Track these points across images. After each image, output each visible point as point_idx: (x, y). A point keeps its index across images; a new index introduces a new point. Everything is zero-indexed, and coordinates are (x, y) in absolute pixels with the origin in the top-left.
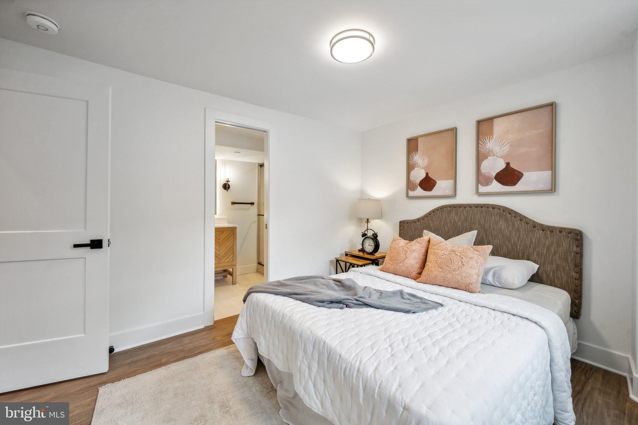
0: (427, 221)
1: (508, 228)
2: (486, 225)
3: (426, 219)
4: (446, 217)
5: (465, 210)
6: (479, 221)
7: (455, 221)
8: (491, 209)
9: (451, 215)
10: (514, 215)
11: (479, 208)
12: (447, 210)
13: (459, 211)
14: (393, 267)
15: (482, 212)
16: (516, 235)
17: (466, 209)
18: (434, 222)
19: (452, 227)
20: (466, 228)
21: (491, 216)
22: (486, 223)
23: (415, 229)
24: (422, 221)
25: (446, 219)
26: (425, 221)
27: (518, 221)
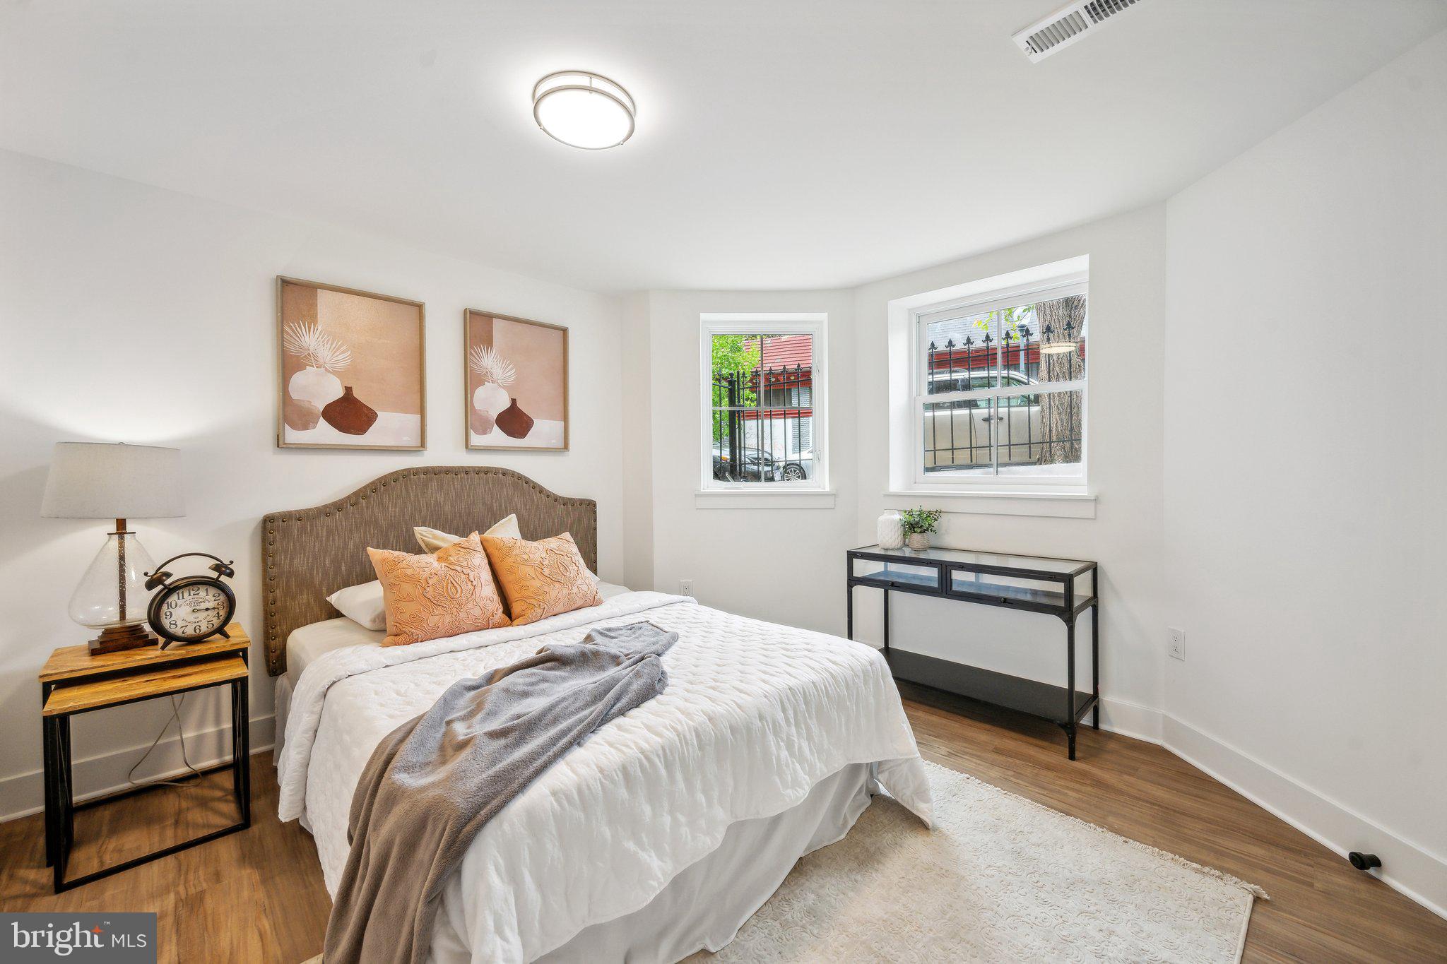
0: (368, 508)
1: (525, 505)
2: (494, 505)
3: (363, 502)
4: (416, 495)
5: (458, 478)
6: (483, 498)
7: (437, 504)
8: (501, 476)
9: (427, 489)
10: (532, 485)
11: (482, 475)
12: (419, 479)
13: (445, 482)
14: (448, 619)
15: (487, 482)
16: (536, 515)
17: (459, 476)
18: (388, 508)
19: (432, 515)
20: (460, 514)
21: (502, 488)
22: (494, 501)
23: (330, 532)
24: (350, 509)
25: (418, 500)
26: (363, 509)
27: (538, 494)
